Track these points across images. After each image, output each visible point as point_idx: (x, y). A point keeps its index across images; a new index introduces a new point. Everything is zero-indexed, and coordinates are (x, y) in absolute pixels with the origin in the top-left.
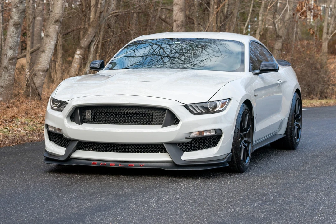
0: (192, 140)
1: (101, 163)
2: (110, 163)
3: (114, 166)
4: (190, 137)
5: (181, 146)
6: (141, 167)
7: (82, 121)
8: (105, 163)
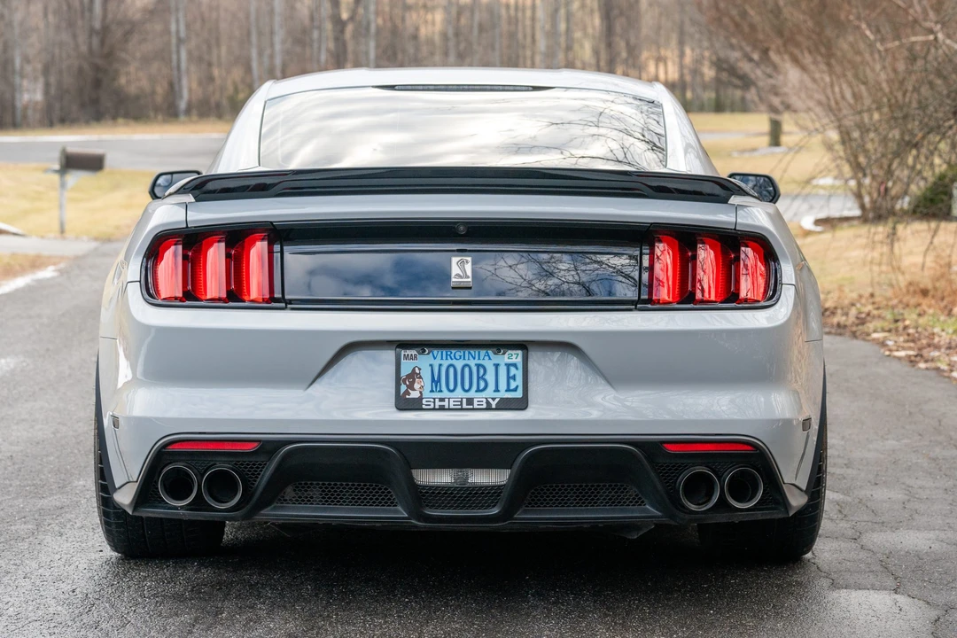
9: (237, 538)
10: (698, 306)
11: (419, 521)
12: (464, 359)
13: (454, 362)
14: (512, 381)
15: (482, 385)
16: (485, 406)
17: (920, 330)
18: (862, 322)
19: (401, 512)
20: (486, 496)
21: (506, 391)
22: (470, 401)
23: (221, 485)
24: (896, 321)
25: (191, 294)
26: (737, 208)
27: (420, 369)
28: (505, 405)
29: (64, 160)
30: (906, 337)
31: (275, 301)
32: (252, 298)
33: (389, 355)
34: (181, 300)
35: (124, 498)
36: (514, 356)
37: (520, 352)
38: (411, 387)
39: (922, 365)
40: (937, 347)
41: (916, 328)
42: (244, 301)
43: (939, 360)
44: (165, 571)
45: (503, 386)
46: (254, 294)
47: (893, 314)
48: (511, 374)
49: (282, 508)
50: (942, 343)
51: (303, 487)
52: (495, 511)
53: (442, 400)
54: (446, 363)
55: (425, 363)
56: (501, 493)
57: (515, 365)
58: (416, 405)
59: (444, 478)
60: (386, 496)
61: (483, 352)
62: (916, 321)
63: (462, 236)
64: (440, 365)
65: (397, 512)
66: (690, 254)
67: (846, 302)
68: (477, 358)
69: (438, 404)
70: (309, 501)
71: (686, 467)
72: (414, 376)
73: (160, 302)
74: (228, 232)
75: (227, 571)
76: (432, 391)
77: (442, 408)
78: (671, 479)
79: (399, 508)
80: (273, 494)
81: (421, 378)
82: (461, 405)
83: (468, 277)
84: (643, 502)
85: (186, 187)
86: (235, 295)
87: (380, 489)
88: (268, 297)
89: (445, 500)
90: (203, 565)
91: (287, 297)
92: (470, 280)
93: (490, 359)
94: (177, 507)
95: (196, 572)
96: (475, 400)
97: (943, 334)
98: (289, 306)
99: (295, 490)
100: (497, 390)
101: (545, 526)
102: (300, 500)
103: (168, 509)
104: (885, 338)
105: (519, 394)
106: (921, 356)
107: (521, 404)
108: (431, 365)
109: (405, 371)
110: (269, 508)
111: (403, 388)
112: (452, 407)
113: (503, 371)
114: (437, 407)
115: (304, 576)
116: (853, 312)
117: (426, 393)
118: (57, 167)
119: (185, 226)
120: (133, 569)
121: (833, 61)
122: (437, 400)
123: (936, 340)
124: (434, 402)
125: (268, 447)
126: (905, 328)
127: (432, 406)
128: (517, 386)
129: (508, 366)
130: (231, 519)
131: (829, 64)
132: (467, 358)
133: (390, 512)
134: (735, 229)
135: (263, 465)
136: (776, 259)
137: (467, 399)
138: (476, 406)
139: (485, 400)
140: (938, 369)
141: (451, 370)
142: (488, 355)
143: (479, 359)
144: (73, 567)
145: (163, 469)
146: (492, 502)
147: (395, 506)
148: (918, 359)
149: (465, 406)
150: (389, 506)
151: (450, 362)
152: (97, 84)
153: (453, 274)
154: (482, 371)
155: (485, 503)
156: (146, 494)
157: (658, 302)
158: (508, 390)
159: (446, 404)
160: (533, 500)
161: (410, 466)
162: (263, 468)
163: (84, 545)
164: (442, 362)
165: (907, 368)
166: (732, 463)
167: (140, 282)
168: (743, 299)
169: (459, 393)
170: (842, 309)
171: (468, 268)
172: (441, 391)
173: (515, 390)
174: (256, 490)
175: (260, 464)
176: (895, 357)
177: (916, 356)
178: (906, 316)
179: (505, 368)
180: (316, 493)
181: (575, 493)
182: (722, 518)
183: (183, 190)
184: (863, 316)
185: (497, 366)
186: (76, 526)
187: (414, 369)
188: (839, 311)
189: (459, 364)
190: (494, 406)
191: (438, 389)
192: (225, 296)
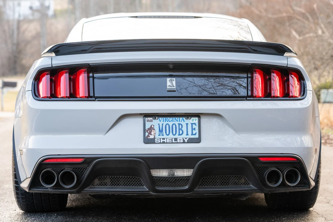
9: (72, 205)
10: (272, 99)
11: (153, 192)
12: (173, 121)
13: (168, 123)
14: (194, 131)
15: (181, 132)
16: (182, 142)
19: (145, 189)
20: (183, 181)
21: (191, 135)
22: (176, 139)
23: (67, 178)
25: (53, 95)
26: (287, 57)
27: (154, 126)
28: (191, 141)
29: (3, 84)
31: (90, 97)
32: (80, 96)
33: (140, 120)
34: (50, 98)
35: (25, 185)
36: (195, 120)
37: (197, 118)
38: (150, 133)
42: (77, 98)
44: (43, 217)
45: (190, 133)
46: (81, 95)
48: (193, 128)
49: (94, 188)
51: (103, 178)
52: (187, 187)
53: (164, 139)
54: (165, 123)
55: (156, 123)
56: (189, 179)
57: (195, 124)
58: (152, 141)
59: (164, 173)
60: (139, 182)
61: (181, 119)
63: (171, 69)
64: (163, 124)
65: (144, 188)
66: (268, 77)
68: (178, 121)
69: (162, 141)
70: (105, 184)
71: (267, 168)
72: (151, 129)
73: (40, 99)
74: (70, 68)
75: (69, 217)
76: (159, 135)
77: (164, 143)
78: (261, 173)
79: (145, 187)
80: (89, 182)
81: (154, 129)
82: (172, 141)
83: (174, 87)
84: (249, 183)
85: (52, 49)
86: (73, 95)
87: (136, 179)
88: (87, 95)
89: (165, 183)
90: (59, 215)
91: (95, 96)
92: (175, 88)
93: (184, 121)
94: (48, 188)
95: (56, 218)
96: (178, 139)
98: (97, 99)
99: (99, 180)
100: (187, 135)
101: (207, 194)
102: (101, 184)
103: (44, 189)
105: (197, 136)
107: (198, 140)
108: (159, 124)
109: (148, 126)
110: (88, 188)
111: (147, 134)
112: (168, 142)
113: (190, 126)
114: (161, 142)
115: (102, 218)
117: (157, 136)
119: (51, 66)
120: (29, 217)
122: (161, 139)
124: (160, 140)
125: (88, 160)
127: (159, 142)
128: (196, 133)
129: (192, 124)
130: (71, 193)
132: (174, 121)
133: (140, 188)
134: (287, 67)
135: (85, 169)
136: (303, 79)
137: (174, 138)
138: (178, 142)
139: (182, 139)
141: (167, 126)
142: (183, 120)
143: (179, 121)
144: (3, 216)
145: (42, 171)
146: (185, 184)
147: (143, 186)
149: (173, 142)
150: (140, 186)
151: (167, 123)
152: (15, 62)
153: (168, 85)
154: (181, 126)
155: (182, 184)
156: (34, 183)
157: (256, 97)
158: (192, 134)
159: (165, 141)
160: (202, 183)
161: (150, 168)
162: (86, 170)
163: (8, 208)
164: (163, 123)
166: (287, 166)
167: (32, 91)
168: (291, 96)
169: (171, 136)
171: (174, 83)
172: (163, 135)
173: (195, 134)
174: (82, 180)
175: (84, 168)
179: (191, 125)
180: (108, 181)
181: (220, 180)
182: (282, 190)
183: (50, 51)
185: (187, 124)
186: (5, 201)
187: (151, 126)
189: (171, 124)
190: (186, 142)
191: (162, 134)
192: (69, 96)
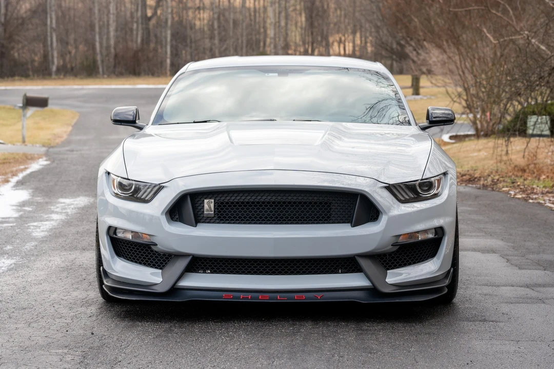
0: (399, 248)
1: (242, 295)
2: (260, 296)
3: (267, 300)
4: (397, 243)
5: (382, 259)
6: (319, 299)
7: (198, 219)
8: (249, 295)
17: (526, 186)
18: (496, 184)
24: (513, 183)
29: (25, 101)
30: (520, 190)
39: (531, 201)
40: (536, 194)
41: (524, 186)
43: (539, 199)
47: (511, 180)
50: (538, 192)
62: (523, 183)
67: (486, 174)
97: (538, 188)
104: (509, 190)
106: (529, 197)
116: (490, 179)
118: (21, 105)
121: (460, 47)
123: (535, 191)
126: (518, 186)
131: (458, 49)
140: (539, 203)
148: (528, 198)
165: (524, 202)
170: (484, 177)
176: (516, 198)
177: (527, 197)
178: (517, 180)
184: (495, 181)
188: (482, 179)
